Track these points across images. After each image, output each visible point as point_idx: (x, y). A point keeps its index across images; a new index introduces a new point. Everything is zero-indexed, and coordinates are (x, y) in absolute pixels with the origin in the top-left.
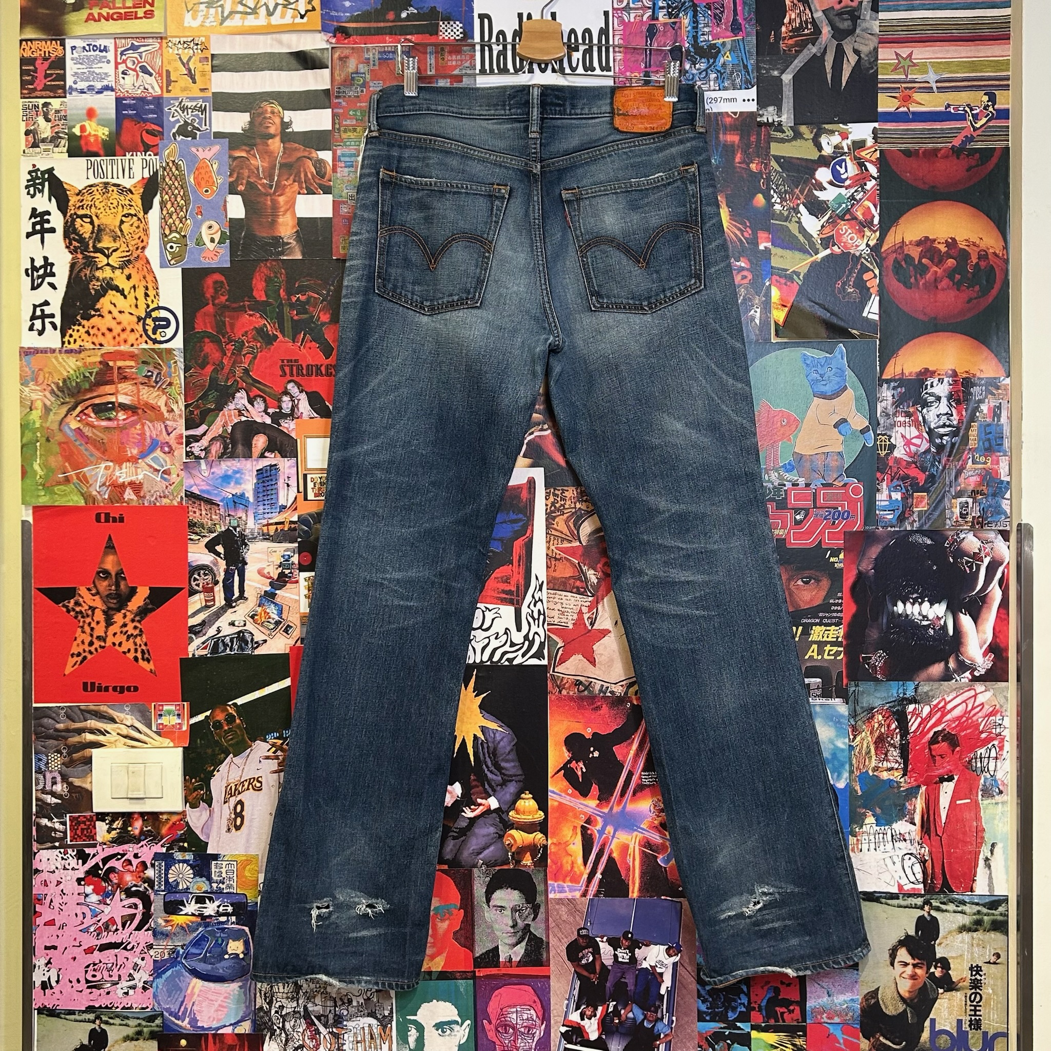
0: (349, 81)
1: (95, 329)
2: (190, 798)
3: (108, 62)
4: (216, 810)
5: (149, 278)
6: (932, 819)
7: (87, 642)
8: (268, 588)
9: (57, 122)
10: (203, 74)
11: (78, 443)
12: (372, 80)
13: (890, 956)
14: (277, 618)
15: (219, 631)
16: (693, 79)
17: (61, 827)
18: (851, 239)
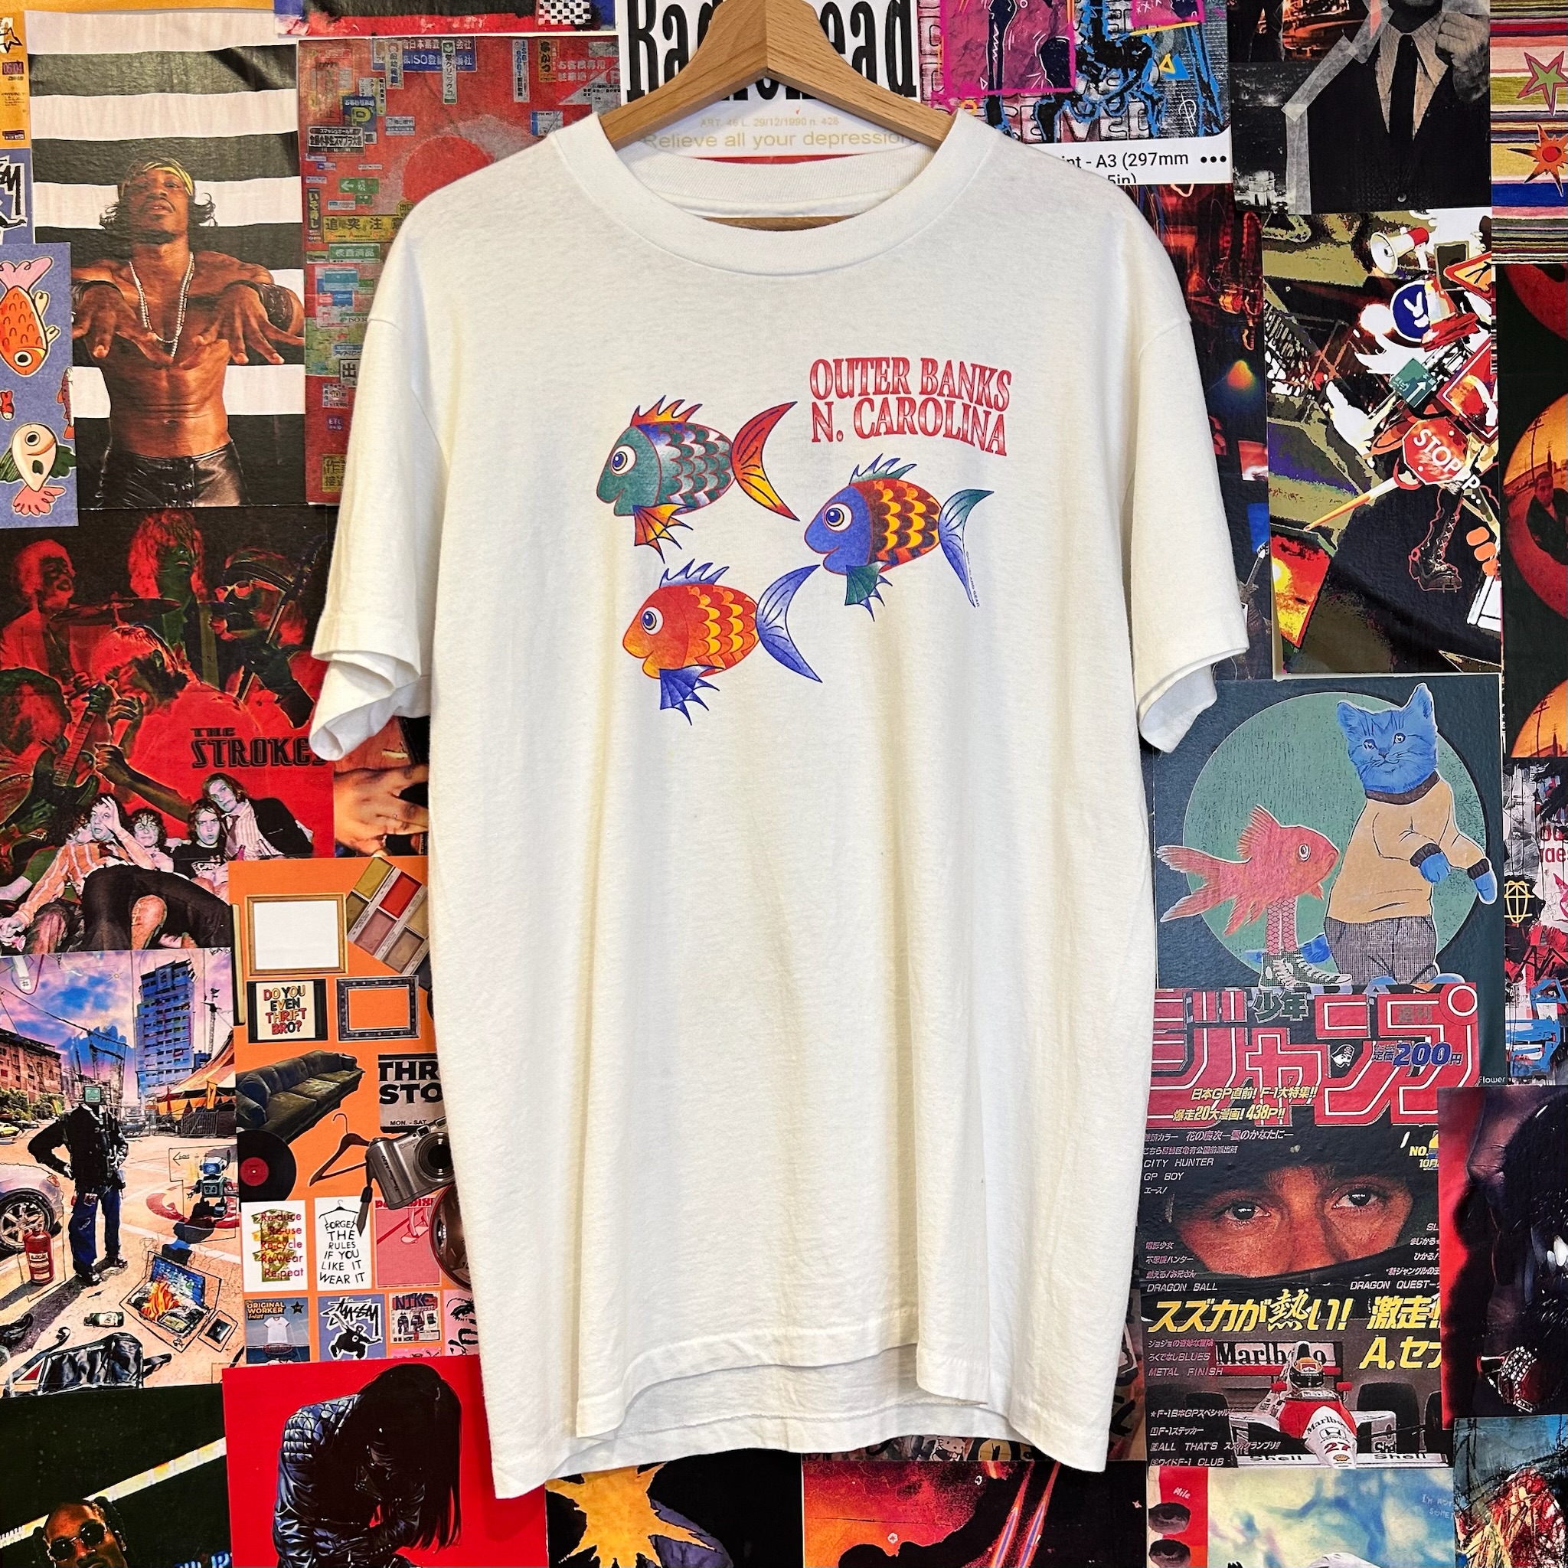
0: (341, 116)
8: (172, 1240)
10: (11, 97)
12: (389, 113)
14: (193, 1306)
15: (62, 1337)
16: (1092, 114)
18: (1439, 457)
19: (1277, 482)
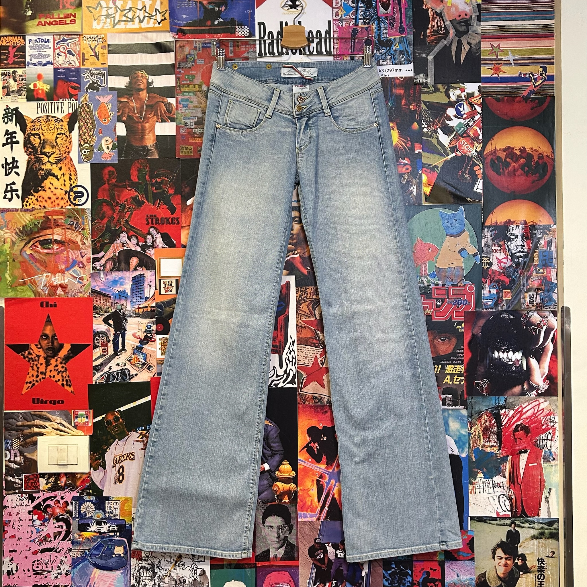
0: (186, 59)
1: (41, 197)
2: (93, 465)
3: (50, 48)
4: (108, 471)
5: (72, 169)
6: (515, 474)
7: (35, 375)
8: (139, 344)
9: (21, 82)
10: (103, 55)
11: (31, 262)
12: (198, 59)
13: (492, 553)
14: (143, 361)
15: (110, 369)
16: (378, 59)
17: (20, 482)
18: (467, 148)
19: (424, 154)
